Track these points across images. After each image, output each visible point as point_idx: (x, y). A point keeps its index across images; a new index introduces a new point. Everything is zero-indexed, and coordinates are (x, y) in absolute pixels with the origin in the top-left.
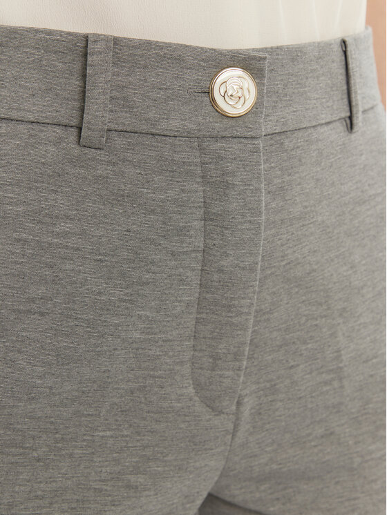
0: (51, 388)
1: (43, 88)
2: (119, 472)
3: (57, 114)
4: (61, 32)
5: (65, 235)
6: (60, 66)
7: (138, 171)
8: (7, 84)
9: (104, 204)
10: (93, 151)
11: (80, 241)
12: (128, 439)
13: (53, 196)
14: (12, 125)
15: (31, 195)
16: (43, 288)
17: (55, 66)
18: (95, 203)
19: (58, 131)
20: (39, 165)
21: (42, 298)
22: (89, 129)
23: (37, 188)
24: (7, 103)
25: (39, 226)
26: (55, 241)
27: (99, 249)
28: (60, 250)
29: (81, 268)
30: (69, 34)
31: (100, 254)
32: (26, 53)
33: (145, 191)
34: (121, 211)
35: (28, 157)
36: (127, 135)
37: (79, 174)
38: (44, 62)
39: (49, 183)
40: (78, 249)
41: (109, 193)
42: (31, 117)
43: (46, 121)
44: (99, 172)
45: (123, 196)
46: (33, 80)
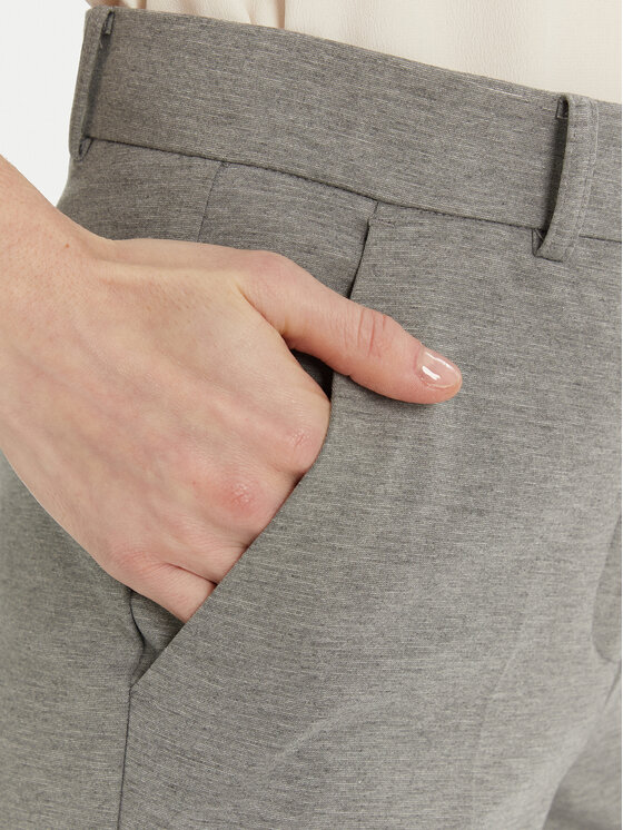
0: (464, 618)
1: (484, 167)
2: (502, 754)
3: (503, 208)
4: (525, 88)
5: (504, 388)
6: (513, 136)
7: (600, 295)
8: (432, 158)
9: (550, 344)
10: (550, 263)
11: (522, 398)
12: (518, 702)
13: (488, 330)
14: (438, 221)
15: (464, 328)
16: (481, 470)
17: (504, 137)
18: (538, 341)
19: (503, 233)
20: (475, 283)
21: (480, 487)
22: (558, 233)
23: (471, 317)
24: (431, 187)
25: (473, 375)
26: (493, 397)
27: (545, 411)
28: (499, 411)
29: (524, 439)
30: (537, 92)
31: (547, 418)
32: (468, 113)
33: (605, 324)
34: (571, 354)
35: (462, 271)
36: (592, 242)
37: (525, 297)
38: (491, 130)
39: (485, 311)
40: (520, 410)
41: (559, 327)
42: (467, 211)
43: (488, 218)
44: (554, 296)
45: (577, 331)
46: (469, 155)
